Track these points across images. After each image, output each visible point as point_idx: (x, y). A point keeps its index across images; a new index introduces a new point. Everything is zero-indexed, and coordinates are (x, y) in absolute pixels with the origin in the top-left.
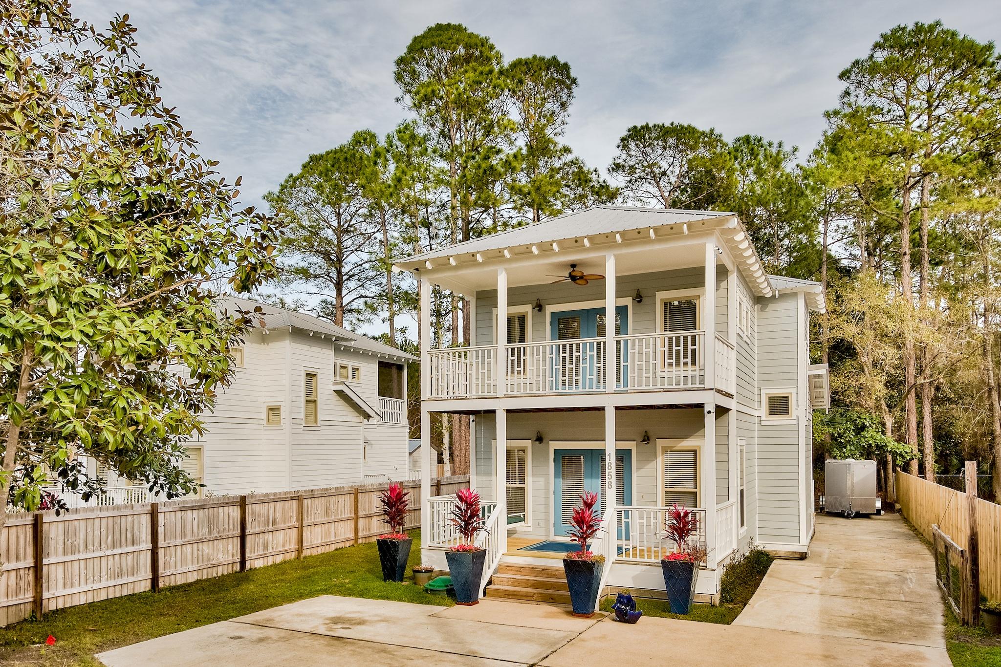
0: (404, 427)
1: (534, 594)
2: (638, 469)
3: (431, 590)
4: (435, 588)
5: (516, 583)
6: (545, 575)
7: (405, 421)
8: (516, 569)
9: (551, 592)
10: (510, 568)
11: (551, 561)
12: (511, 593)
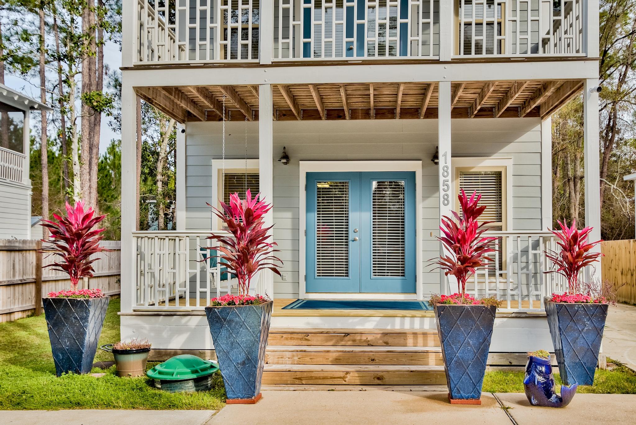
0: (24, 188)
1: (347, 373)
2: (425, 198)
3: (163, 382)
4: (168, 378)
5: (307, 359)
6: (350, 343)
7: (27, 181)
8: (300, 336)
9: (372, 368)
10: (290, 336)
11: (351, 320)
12: (305, 375)
